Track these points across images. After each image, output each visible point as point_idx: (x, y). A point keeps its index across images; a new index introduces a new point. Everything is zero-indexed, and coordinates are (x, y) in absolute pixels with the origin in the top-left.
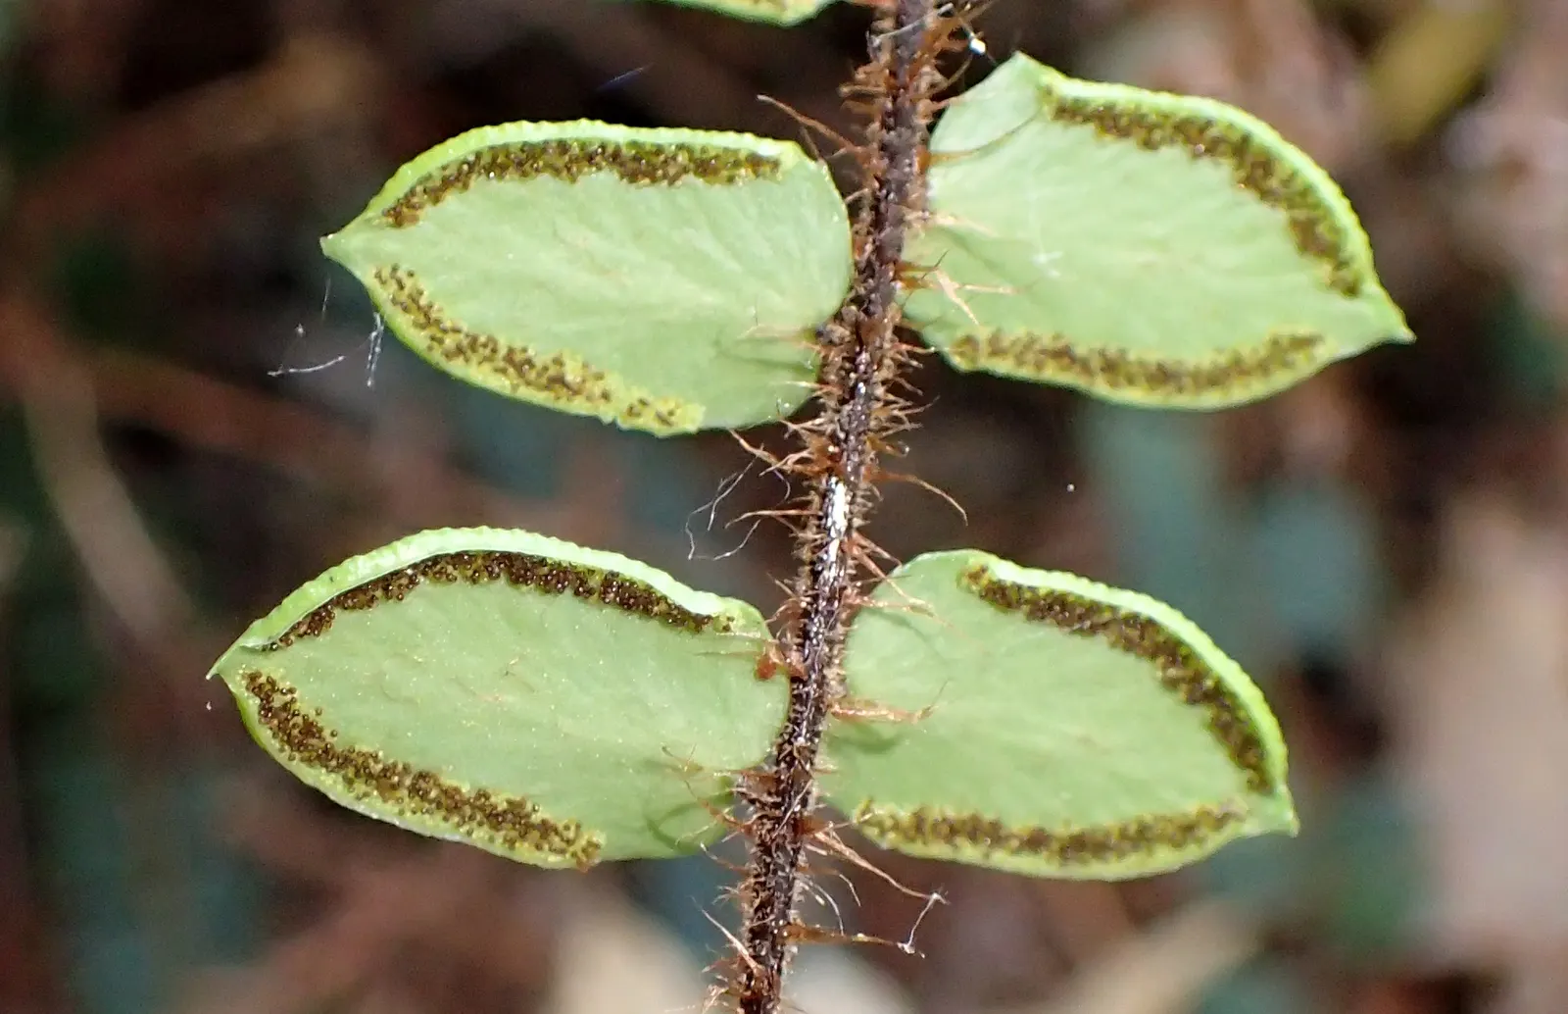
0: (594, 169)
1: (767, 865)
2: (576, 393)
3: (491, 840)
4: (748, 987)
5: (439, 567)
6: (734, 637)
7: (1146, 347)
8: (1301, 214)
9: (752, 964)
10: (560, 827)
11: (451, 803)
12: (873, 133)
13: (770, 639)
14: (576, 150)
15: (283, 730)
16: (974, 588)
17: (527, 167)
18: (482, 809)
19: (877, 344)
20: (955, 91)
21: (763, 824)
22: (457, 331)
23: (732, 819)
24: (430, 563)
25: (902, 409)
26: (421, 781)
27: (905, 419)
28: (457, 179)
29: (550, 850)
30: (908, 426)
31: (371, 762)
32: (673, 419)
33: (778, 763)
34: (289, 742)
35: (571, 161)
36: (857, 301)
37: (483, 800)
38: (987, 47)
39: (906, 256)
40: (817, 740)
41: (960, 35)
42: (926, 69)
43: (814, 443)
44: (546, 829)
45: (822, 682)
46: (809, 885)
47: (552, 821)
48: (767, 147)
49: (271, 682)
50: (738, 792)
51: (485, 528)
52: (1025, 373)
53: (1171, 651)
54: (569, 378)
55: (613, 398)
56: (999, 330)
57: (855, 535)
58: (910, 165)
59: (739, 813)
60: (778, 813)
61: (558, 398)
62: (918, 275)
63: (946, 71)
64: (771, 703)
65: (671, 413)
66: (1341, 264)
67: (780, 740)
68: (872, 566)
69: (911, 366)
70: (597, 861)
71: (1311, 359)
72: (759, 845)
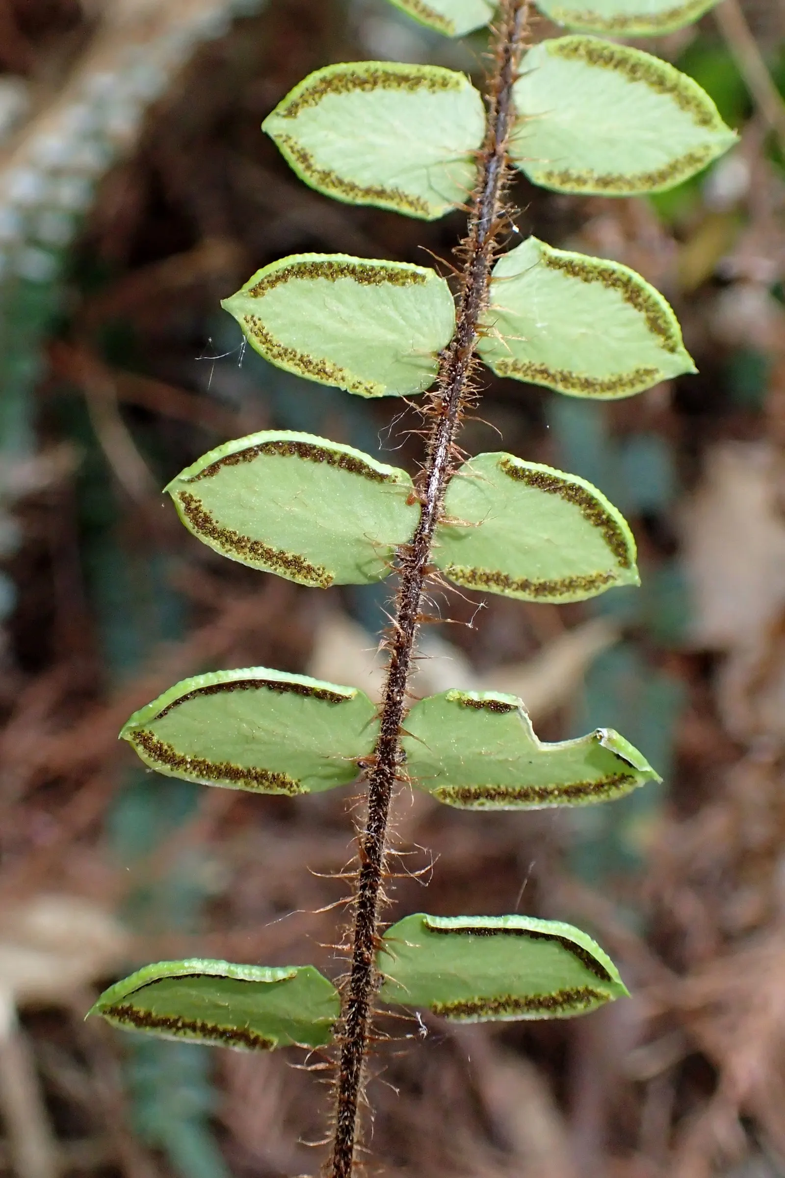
0: (343, 276)
1: (408, 588)
2: (330, 377)
3: (285, 573)
4: (398, 641)
5: (268, 447)
6: (397, 486)
7: (581, 371)
8: (652, 315)
9: (401, 631)
10: (316, 568)
11: (268, 555)
12: (467, 267)
13: (413, 487)
14: (336, 267)
15: (195, 520)
16: (504, 469)
17: (313, 274)
18: (281, 559)
19: (465, 360)
20: (504, 251)
21: (407, 569)
22: (280, 346)
23: (393, 567)
24: (264, 446)
25: (474, 389)
26: (255, 545)
27: (476, 393)
28: (283, 277)
29: (311, 579)
30: (478, 396)
31: (233, 535)
32: (372, 391)
33: (414, 542)
34: (197, 525)
35: (333, 272)
36: (457, 340)
37: (282, 555)
38: (520, 230)
39: (479, 322)
40: (432, 533)
41: (508, 226)
42: (491, 241)
43: (436, 400)
44: (309, 569)
45: (435, 507)
46: (426, 597)
47: (313, 566)
48: (421, 270)
49: (191, 496)
50: (397, 555)
51: (289, 431)
52: (528, 379)
53: (590, 502)
54: (327, 370)
55: (346, 380)
56: (516, 360)
57: (452, 443)
58: (483, 282)
59: (395, 564)
60: (413, 565)
61: (322, 378)
62: (485, 330)
63: (499, 242)
64: (412, 516)
65: (372, 388)
66: (669, 338)
67: (416, 533)
68: (460, 457)
69: (480, 370)
70: (331, 585)
71: (653, 379)
72: (404, 579)
